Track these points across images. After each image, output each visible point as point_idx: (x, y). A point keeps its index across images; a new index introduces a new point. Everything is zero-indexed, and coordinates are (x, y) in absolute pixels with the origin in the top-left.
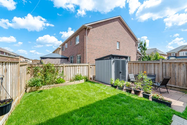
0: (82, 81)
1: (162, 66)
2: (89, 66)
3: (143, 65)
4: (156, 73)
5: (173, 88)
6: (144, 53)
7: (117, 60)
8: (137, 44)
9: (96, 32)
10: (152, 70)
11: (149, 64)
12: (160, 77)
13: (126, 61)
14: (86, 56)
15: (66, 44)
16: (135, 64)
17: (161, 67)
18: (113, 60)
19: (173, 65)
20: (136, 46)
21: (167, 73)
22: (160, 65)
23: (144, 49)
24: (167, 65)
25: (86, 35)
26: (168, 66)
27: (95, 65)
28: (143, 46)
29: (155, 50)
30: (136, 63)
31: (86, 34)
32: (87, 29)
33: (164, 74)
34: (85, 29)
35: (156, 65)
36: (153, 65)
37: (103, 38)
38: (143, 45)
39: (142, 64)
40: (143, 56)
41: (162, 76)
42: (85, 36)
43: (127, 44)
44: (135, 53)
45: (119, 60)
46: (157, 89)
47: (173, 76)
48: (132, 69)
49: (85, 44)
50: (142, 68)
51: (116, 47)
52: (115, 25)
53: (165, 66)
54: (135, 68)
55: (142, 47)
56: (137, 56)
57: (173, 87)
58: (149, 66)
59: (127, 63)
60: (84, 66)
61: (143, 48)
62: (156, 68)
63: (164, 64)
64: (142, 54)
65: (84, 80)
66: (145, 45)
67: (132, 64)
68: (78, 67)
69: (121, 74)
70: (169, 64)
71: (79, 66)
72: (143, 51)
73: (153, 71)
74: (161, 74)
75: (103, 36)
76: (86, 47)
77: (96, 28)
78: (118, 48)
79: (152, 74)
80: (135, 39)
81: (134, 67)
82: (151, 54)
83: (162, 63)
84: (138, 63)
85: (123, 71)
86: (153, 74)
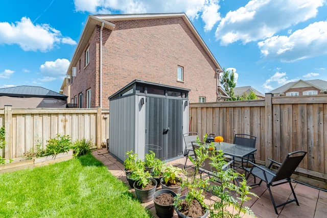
0: (69, 156)
1: (270, 114)
2: (98, 115)
3: (223, 111)
4: (256, 133)
5: (301, 178)
6: (231, 92)
7: (156, 98)
8: (219, 75)
9: (129, 40)
10: (246, 125)
11: (237, 110)
12: (266, 144)
13: (184, 101)
14: (99, 92)
15: (75, 69)
16: (205, 110)
17: (270, 117)
18: (140, 97)
19: (302, 111)
20: (216, 77)
21: (286, 134)
22: (266, 113)
23: (231, 85)
24: (286, 110)
25: (100, 42)
26: (287, 113)
27: (108, 112)
28: (230, 80)
29: (249, 89)
30: (207, 108)
31: (101, 39)
32: (102, 28)
33: (277, 137)
34: (99, 27)
35: (256, 112)
36: (247, 111)
37: (144, 55)
38: (229, 78)
39: (221, 110)
40: (229, 97)
41: (270, 141)
42: (97, 45)
43: (198, 72)
44: (214, 91)
45: (160, 99)
46: (259, 184)
47: (303, 143)
48: (199, 121)
49: (97, 63)
50: (221, 118)
51: (176, 76)
52: (174, 31)
53: (278, 114)
54: (205, 120)
55: (228, 81)
56: (219, 96)
57: (303, 175)
58: (239, 115)
59: (187, 108)
60: (83, 114)
61: (229, 83)
62: (256, 120)
63: (277, 110)
64: (228, 94)
65: (71, 151)
66: (232, 77)
67: (199, 111)
68: (61, 117)
69: (167, 135)
70: (290, 107)
71: (64, 114)
72: (229, 88)
73: (249, 127)
74: (268, 137)
75: (146, 51)
76: (99, 71)
77: (129, 30)
78: (179, 79)
79: (245, 137)
80: (215, 66)
81: (204, 117)
82: (242, 96)
83: (272, 105)
84: (213, 108)
85: (173, 128)
86: (249, 137)
